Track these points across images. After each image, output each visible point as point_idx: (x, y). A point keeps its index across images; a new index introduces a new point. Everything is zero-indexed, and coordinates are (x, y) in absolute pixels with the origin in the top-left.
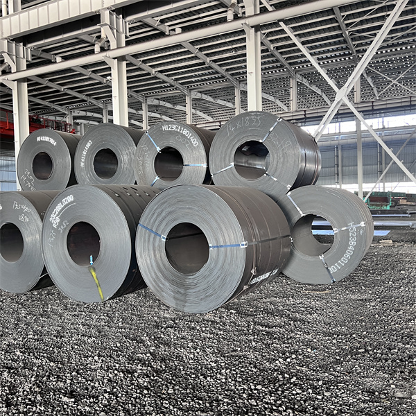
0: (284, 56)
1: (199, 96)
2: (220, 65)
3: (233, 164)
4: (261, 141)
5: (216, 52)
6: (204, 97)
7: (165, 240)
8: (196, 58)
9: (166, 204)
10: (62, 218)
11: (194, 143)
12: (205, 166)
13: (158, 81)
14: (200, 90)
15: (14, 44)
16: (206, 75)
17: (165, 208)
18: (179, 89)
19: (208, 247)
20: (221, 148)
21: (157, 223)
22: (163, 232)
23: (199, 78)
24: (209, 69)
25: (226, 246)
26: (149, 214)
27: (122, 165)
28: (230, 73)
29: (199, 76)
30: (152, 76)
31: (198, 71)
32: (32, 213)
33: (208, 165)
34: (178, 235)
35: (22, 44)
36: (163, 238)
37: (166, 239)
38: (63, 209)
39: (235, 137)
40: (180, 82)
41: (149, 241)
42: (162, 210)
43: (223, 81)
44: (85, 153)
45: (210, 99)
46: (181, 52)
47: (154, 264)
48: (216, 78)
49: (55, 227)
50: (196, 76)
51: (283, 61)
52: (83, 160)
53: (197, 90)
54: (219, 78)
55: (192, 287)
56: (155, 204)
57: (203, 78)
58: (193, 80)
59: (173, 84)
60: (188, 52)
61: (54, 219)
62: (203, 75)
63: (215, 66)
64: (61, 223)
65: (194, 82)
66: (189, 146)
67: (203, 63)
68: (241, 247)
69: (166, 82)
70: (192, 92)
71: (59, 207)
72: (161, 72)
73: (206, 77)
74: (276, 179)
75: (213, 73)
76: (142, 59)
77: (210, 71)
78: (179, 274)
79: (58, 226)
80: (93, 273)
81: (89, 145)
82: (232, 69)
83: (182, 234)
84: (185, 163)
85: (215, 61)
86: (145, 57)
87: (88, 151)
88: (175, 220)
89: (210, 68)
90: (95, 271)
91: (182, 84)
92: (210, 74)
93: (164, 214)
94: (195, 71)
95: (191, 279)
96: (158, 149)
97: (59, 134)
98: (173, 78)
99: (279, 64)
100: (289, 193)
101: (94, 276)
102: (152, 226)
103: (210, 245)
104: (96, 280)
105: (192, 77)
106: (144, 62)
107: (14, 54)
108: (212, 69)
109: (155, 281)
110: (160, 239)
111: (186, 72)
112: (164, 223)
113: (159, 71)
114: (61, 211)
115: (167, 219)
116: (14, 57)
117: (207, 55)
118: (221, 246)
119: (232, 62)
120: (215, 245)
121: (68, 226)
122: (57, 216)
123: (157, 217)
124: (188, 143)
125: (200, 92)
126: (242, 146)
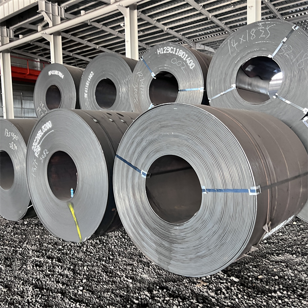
0: (276, 8)
1: (202, 47)
2: (220, 20)
3: (234, 86)
4: (270, 56)
5: (217, 8)
6: (207, 48)
7: (145, 177)
8: (200, 14)
9: (146, 131)
10: (43, 147)
11: (190, 65)
12: (202, 89)
13: (169, 36)
14: (203, 42)
15: (50, 4)
16: (208, 29)
17: (146, 136)
18: (187, 43)
19: (201, 191)
20: (221, 68)
21: (136, 155)
22: (143, 165)
23: (203, 32)
24: (211, 24)
25: (226, 190)
26: (128, 142)
27: (120, 94)
28: (229, 26)
29: (203, 30)
30: (165, 32)
31: (202, 26)
32: (20, 141)
33: (205, 88)
34: (163, 169)
35: (57, 4)
36: (144, 174)
37: (147, 175)
38: (43, 136)
39: (237, 55)
40: (187, 36)
41: (127, 177)
42: (142, 139)
43: (222, 33)
44: (87, 84)
45: (211, 50)
46: (188, 10)
47: (133, 206)
48: (216, 31)
49: (37, 155)
50: (200, 30)
51: (276, 12)
52: (86, 91)
53: (201, 43)
54: (219, 31)
55: (179, 241)
56: (134, 131)
57: (206, 32)
58: (197, 34)
59: (181, 38)
60: (194, 9)
61: (36, 148)
62: (206, 29)
63: (216, 20)
64: (41, 153)
65: (198, 36)
66: (185, 69)
67: (206, 19)
68: (251, 194)
69: (176, 37)
70: (197, 44)
71: (39, 135)
72: (172, 28)
73: (208, 31)
74: (288, 102)
75: (214, 27)
76: (156, 18)
77: (212, 25)
78: (163, 222)
79: (40, 155)
80: (72, 209)
81: (91, 76)
82: (230, 22)
83: (169, 168)
84: (181, 87)
85: (216, 16)
86: (158, 16)
87: (90, 82)
88: (157, 151)
89: (212, 22)
90: (73, 207)
91: (189, 38)
92: (212, 28)
93: (144, 144)
94: (200, 26)
95: (177, 230)
96: (153, 75)
97: (66, 67)
98: (182, 33)
99: (271, 15)
100: (306, 118)
101: (73, 213)
102: (131, 158)
103: (203, 187)
104: (74, 216)
105: (197, 31)
106: (158, 20)
107: (51, 12)
108: (214, 23)
109: (134, 226)
110: (140, 175)
111: (191, 28)
112: (144, 155)
113: (170, 28)
114: (41, 138)
115: (148, 150)
116: (51, 15)
117: (209, 11)
118: (220, 190)
119: (231, 16)
120: (210, 188)
121: (47, 155)
122: (39, 144)
123: (136, 147)
124: (183, 65)
125: (204, 44)
126: (246, 64)
